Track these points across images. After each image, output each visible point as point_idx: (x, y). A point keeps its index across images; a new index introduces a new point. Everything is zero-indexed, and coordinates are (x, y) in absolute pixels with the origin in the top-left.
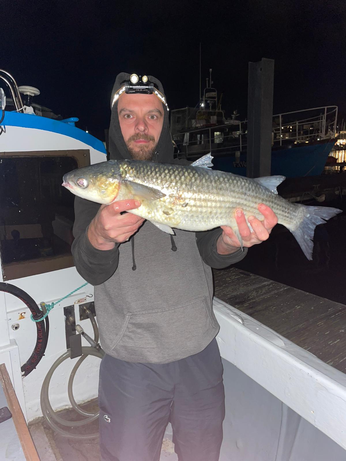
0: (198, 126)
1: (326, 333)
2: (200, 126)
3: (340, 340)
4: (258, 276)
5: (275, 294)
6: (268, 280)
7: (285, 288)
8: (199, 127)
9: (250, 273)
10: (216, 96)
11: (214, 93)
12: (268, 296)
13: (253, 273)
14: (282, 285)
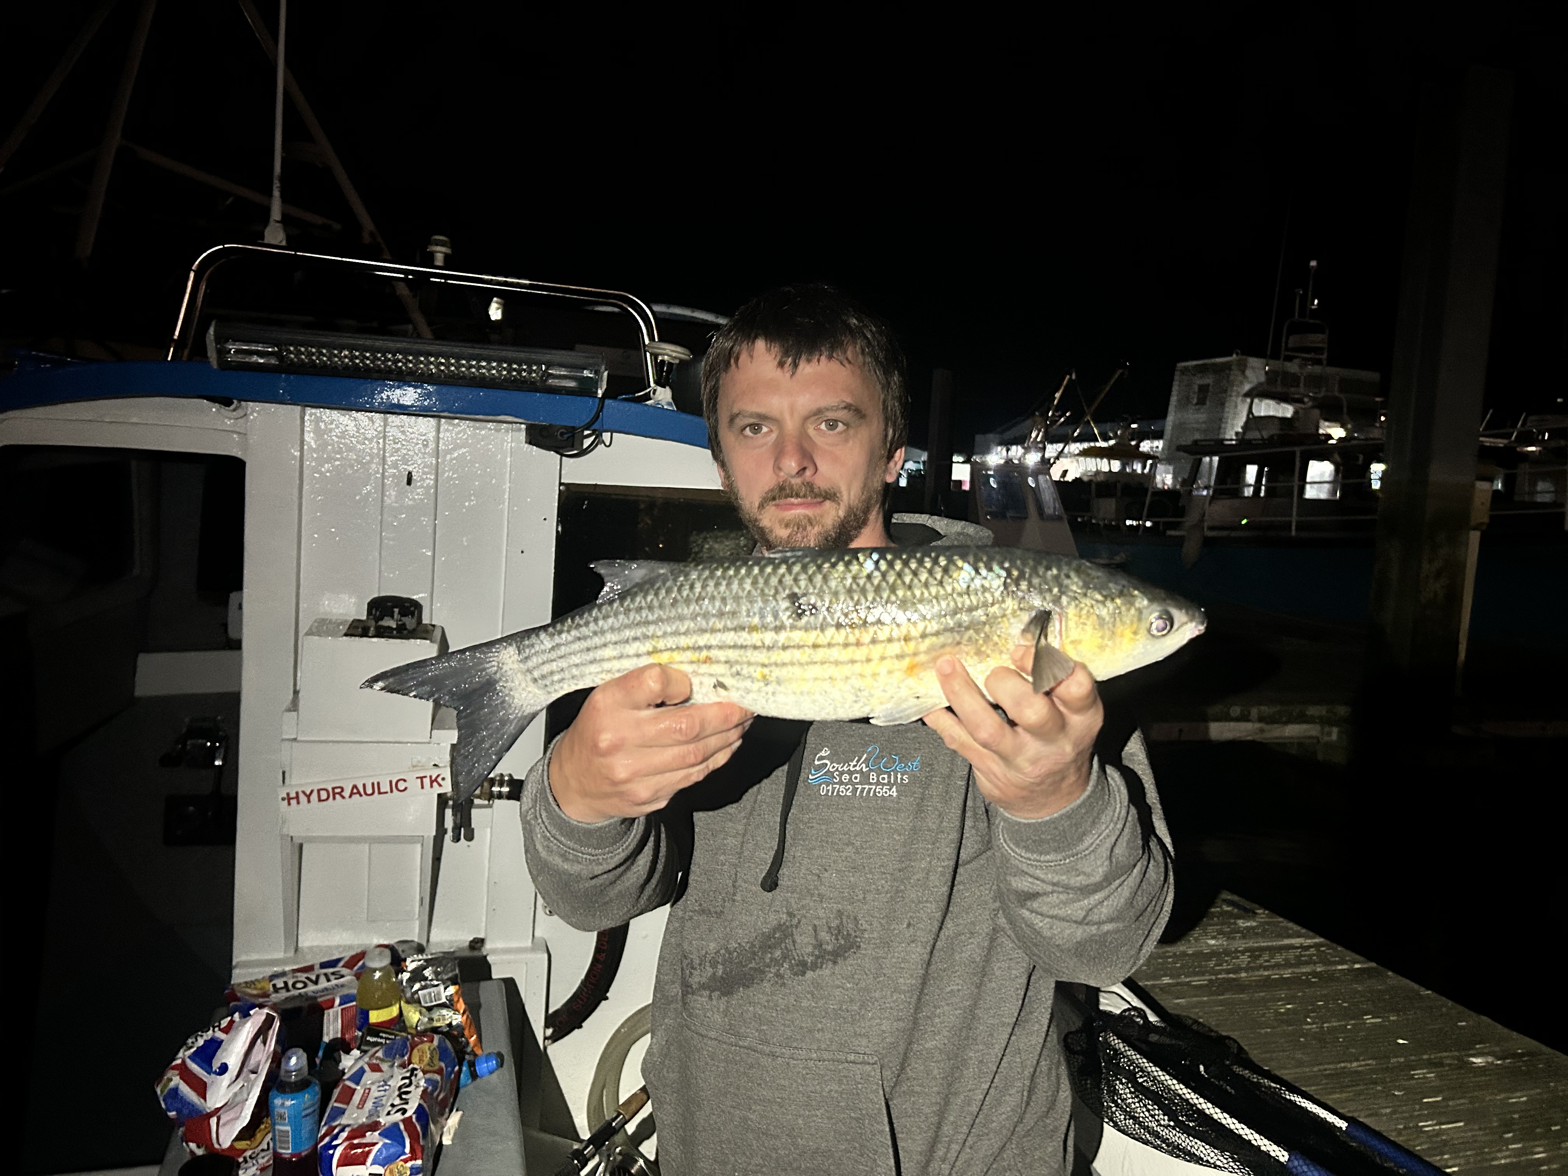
0: (1252, 437)
1: (1425, 1100)
2: (1260, 437)
3: (1465, 1125)
4: (1281, 919)
5: (1315, 974)
6: (1311, 934)
7: (1357, 966)
8: (1255, 440)
9: (1257, 906)
10: (1326, 346)
11: (1320, 337)
12: (1287, 974)
13: (1266, 908)
14: (1349, 955)
